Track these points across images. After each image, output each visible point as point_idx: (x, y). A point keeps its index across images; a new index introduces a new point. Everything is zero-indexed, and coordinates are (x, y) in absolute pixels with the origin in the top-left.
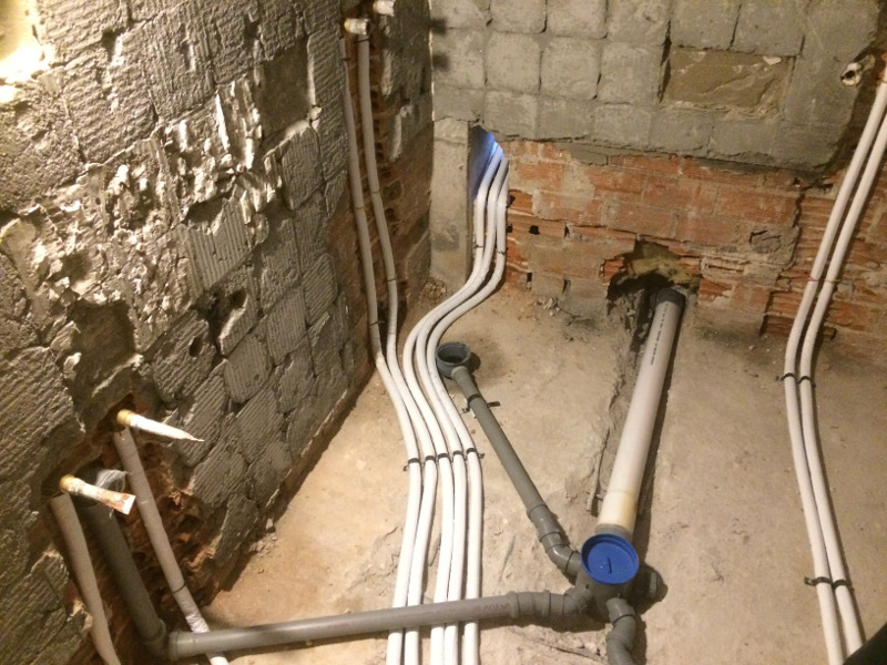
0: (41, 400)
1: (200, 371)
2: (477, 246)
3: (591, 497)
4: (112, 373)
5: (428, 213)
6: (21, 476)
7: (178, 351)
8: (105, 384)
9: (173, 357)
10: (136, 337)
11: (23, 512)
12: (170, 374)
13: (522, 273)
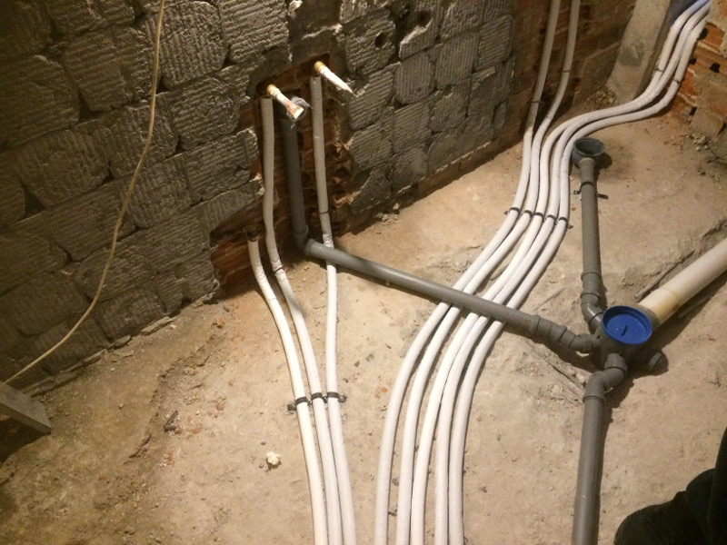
0: (269, 21)
1: (379, 61)
2: (658, 69)
3: (645, 290)
4: (319, 30)
5: (625, 26)
6: (246, 67)
7: (367, 36)
8: (313, 35)
9: (362, 39)
10: (342, 9)
11: (241, 93)
12: (357, 51)
13: (688, 105)
